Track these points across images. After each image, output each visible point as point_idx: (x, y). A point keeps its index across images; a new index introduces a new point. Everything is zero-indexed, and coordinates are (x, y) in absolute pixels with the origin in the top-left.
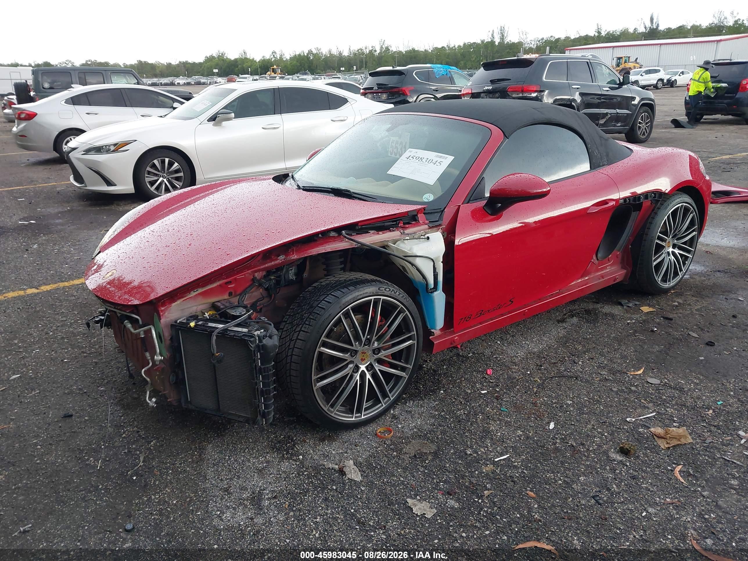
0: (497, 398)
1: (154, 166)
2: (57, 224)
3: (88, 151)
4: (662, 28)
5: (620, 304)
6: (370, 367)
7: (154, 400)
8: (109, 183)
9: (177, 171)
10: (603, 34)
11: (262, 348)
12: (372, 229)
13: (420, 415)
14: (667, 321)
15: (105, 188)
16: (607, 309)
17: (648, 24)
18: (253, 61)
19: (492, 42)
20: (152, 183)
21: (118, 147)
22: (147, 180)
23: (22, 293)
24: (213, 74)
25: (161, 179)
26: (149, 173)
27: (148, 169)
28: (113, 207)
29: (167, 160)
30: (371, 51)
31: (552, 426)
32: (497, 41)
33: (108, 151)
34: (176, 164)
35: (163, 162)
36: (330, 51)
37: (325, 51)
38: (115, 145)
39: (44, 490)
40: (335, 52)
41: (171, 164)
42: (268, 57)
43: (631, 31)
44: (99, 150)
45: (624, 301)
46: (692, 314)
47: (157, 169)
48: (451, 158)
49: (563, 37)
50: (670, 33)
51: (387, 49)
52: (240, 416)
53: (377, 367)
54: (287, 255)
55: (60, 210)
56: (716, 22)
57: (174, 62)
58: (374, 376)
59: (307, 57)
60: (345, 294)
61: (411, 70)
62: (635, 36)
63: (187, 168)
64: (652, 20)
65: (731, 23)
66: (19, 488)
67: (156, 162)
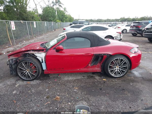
18: (131, 19)
24: (119, 21)
36: (150, 16)
57: (114, 19)
61: (142, 22)
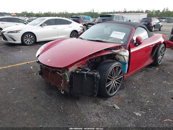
0: (139, 89)
1: (26, 37)
2: (3, 51)
3: (8, 32)
4: (127, 11)
5: (151, 68)
6: (115, 82)
7: (63, 92)
8: (15, 41)
9: (32, 38)
10: (115, 12)
11: (97, 77)
12: (113, 49)
13: (124, 93)
14: (163, 72)
15: (13, 42)
16: (149, 69)
17: (124, 10)
19: (91, 12)
20: (26, 41)
21: (17, 32)
22: (25, 40)
23: (3, 68)
25: (28, 40)
26: (25, 38)
27: (25, 37)
28: (16, 47)
29: (30, 35)
30: (63, 13)
31: (154, 94)
32: (92, 12)
33: (14, 33)
34: (32, 36)
35: (29, 36)
37: (52, 12)
38: (16, 31)
39: (40, 116)
40: (54, 13)
41: (31, 36)
42: (38, 13)
43: (121, 11)
44: (12, 32)
45: (152, 67)
46: (167, 70)
47: (27, 37)
48: (125, 34)
49: (106, 12)
50: (129, 12)
51: (67, 12)
52: (88, 95)
53: (116, 82)
54: (96, 55)
55: (1, 47)
56: (138, 10)
58: (115, 84)
59: (48, 13)
60: (113, 64)
61: (81, 17)
62: (122, 13)
63: (34, 37)
64: (125, 9)
65: (141, 11)
66: (32, 116)
67: (27, 36)
